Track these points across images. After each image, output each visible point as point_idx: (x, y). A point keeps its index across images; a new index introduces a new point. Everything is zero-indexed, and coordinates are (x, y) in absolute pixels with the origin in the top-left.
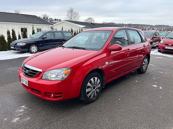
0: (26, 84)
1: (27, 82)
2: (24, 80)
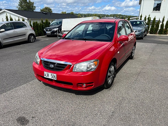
1: (56, 76)
2: (50, 74)
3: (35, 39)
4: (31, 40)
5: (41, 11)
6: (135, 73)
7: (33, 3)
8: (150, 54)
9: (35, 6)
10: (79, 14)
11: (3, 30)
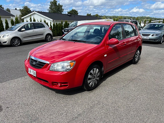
0: (33, 75)
1: (35, 73)
2: (32, 70)
3: (52, 38)
4: (48, 40)
5: (68, 13)
6: (129, 79)
7: (62, 6)
8: (160, 60)
9: (63, 9)
10: (105, 16)
11: (24, 29)
